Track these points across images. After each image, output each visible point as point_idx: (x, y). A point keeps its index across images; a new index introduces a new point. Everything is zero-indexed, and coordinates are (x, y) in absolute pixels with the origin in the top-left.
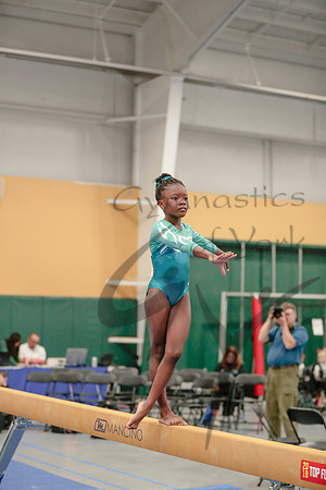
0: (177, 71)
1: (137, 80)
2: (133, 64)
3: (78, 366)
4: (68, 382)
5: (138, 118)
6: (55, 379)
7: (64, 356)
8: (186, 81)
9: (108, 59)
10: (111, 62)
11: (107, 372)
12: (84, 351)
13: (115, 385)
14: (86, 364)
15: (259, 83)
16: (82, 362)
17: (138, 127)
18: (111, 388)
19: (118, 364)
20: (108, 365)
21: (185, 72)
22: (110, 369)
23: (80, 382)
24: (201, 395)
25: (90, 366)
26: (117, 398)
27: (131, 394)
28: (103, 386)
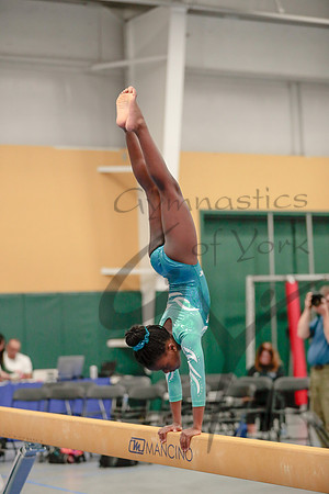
1: (128, 13)
3: (74, 378)
4: (63, 399)
6: (49, 396)
7: (55, 367)
8: (190, 12)
11: (110, 384)
12: (80, 359)
13: (126, 397)
14: (84, 376)
15: (281, 10)
16: (78, 372)
18: (119, 404)
19: (123, 373)
20: (111, 375)
21: (188, 1)
22: (114, 380)
23: (80, 398)
24: (232, 407)
25: (89, 377)
26: (128, 415)
27: (144, 411)
28: (108, 402)
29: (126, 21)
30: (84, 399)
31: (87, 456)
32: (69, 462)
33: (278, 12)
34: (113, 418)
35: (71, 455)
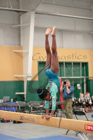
0: (33, 10)
1: (21, 13)
2: (19, 9)
3: (7, 102)
4: (5, 107)
5: (21, 25)
6: (1, 106)
8: (36, 13)
9: (12, 7)
10: (13, 8)
11: (16, 103)
12: (9, 97)
13: (20, 106)
14: (10, 101)
15: (58, 13)
16: (8, 100)
17: (21, 28)
18: (18, 108)
19: (19, 101)
20: (16, 101)
21: (35, 10)
22: (17, 102)
23: (8, 107)
25: (11, 102)
26: (20, 111)
27: (24, 110)
28: (15, 108)
30: (9, 107)
31: (10, 121)
32: (6, 122)
33: (57, 13)
34: (16, 111)
35: (6, 120)
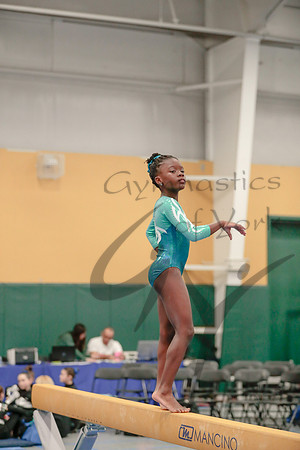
0: (253, 32)
2: (203, 25)
3: (151, 360)
5: (211, 85)
6: (126, 375)
7: (135, 350)
8: (264, 42)
9: (176, 20)
10: (180, 23)
11: (184, 367)
17: (211, 96)
18: (189, 385)
21: (261, 32)
22: (187, 362)
24: (290, 391)
28: (179, 383)
29: (207, 49)
